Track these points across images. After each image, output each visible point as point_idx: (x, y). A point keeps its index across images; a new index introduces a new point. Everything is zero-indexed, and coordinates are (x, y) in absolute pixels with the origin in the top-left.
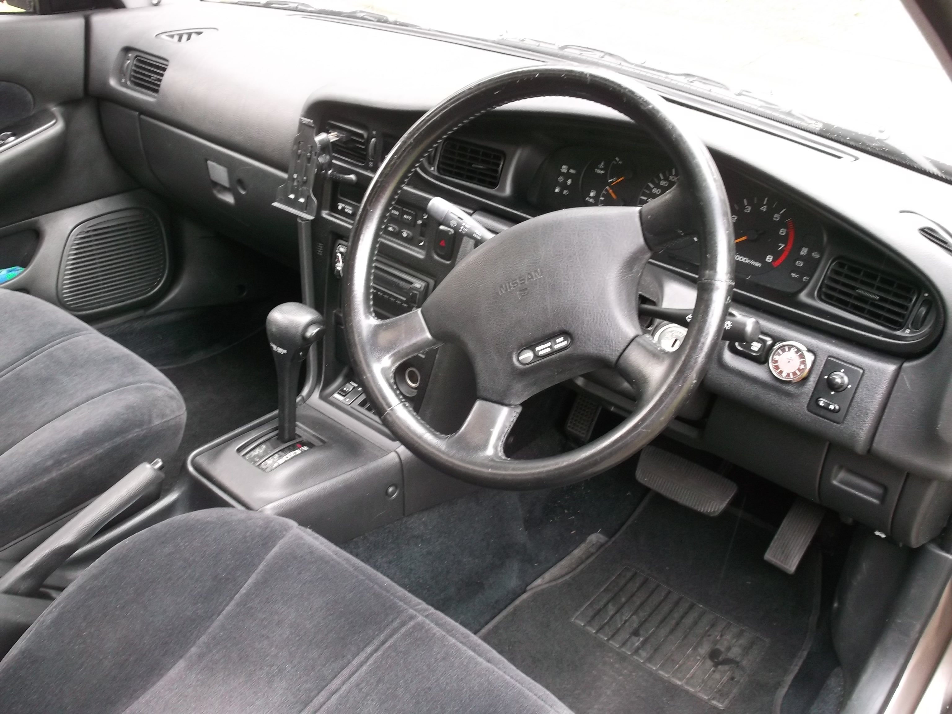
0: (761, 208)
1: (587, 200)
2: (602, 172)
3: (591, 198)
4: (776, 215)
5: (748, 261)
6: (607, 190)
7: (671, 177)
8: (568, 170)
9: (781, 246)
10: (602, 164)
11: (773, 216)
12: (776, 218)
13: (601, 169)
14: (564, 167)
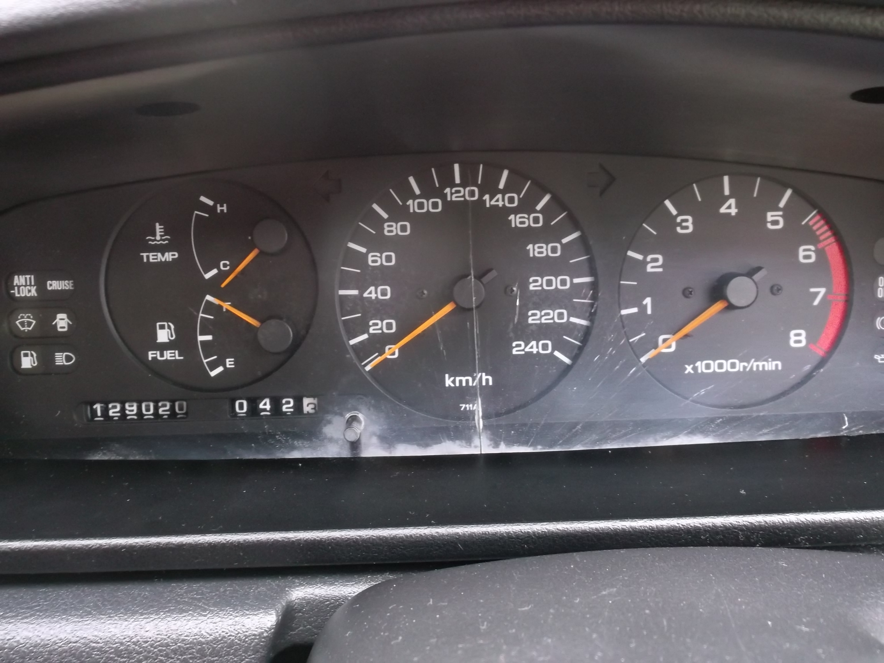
0: (723, 210)
1: (155, 359)
2: (169, 256)
3: (163, 347)
4: (770, 216)
5: (740, 366)
6: (210, 308)
7: (412, 205)
8: (41, 285)
9: (817, 293)
10: (159, 228)
11: (764, 221)
12: (775, 223)
13: (162, 249)
14: (19, 280)
